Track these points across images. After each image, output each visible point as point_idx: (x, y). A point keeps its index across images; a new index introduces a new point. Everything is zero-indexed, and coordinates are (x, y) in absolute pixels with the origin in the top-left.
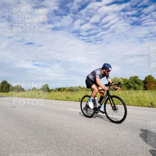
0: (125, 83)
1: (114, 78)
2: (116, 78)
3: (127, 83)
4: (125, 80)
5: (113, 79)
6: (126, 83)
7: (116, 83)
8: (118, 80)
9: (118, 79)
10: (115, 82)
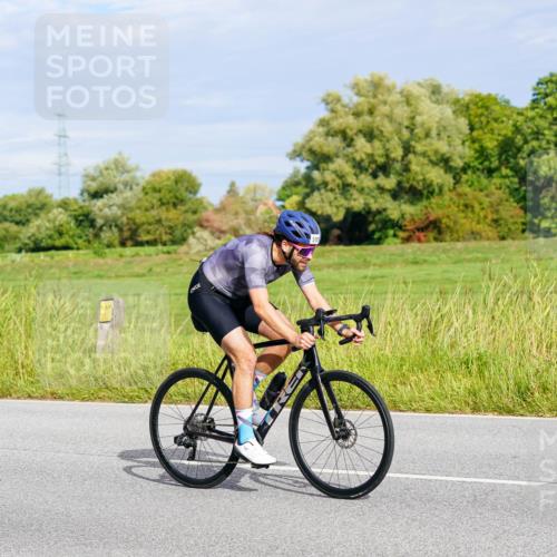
0: (482, 153)
1: (356, 88)
2: (377, 86)
3: (508, 148)
4: (478, 111)
5: (349, 98)
6: (491, 144)
7: (377, 148)
8: (402, 112)
9: (408, 100)
10: (370, 135)
